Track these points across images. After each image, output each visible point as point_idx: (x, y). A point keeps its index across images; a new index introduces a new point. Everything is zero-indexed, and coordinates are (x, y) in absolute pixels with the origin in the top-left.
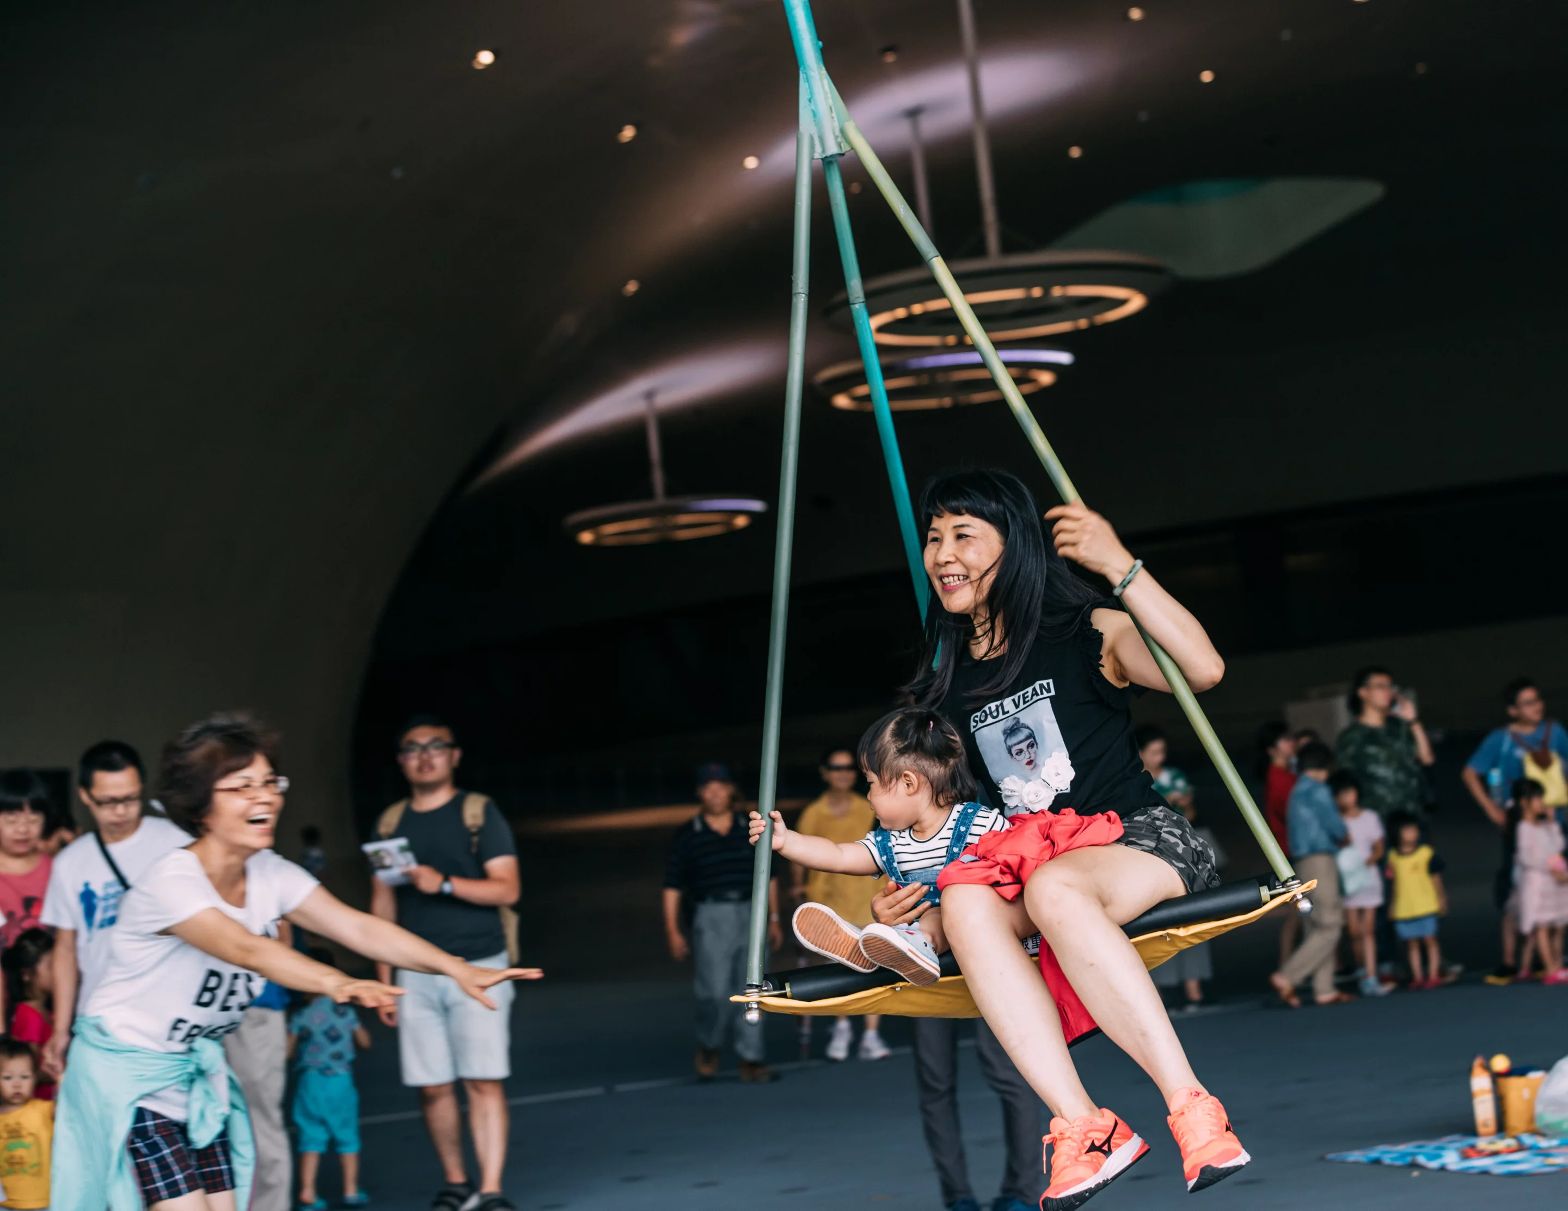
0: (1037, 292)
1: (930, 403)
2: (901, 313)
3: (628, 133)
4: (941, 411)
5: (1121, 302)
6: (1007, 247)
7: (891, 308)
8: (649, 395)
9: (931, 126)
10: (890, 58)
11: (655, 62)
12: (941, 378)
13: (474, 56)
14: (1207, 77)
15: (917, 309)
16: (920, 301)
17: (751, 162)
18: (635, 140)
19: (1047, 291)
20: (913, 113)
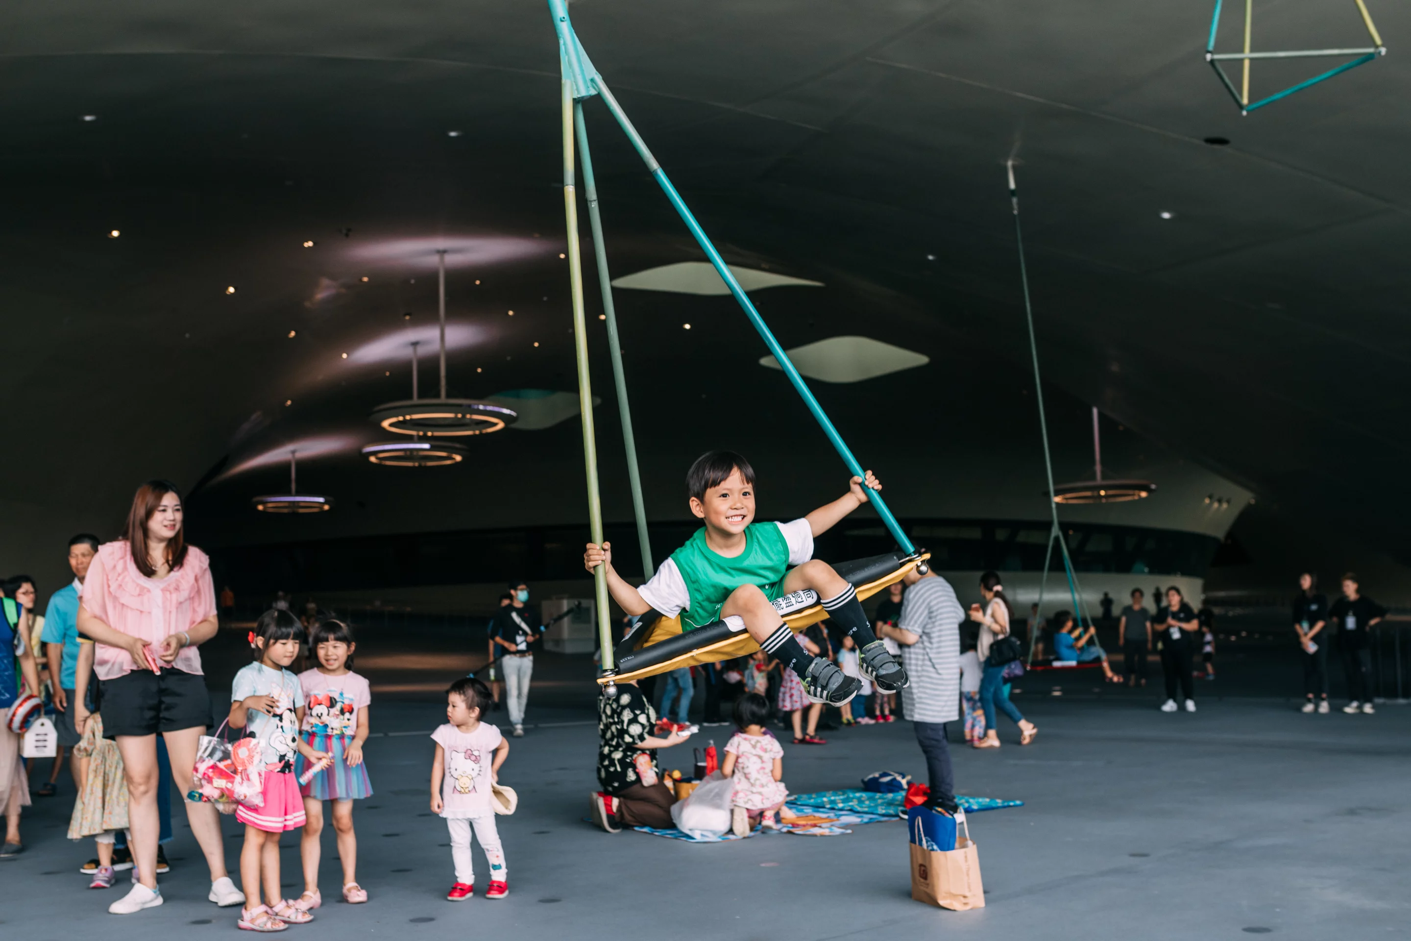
0: (460, 416)
1: (410, 464)
2: (401, 418)
3: (293, 334)
4: (414, 467)
5: (495, 424)
6: (448, 396)
7: (397, 416)
8: (293, 452)
9: (422, 351)
10: (407, 318)
11: (307, 304)
12: (415, 453)
13: (227, 288)
14: (536, 345)
15: (408, 417)
16: (409, 414)
17: (345, 356)
18: (295, 337)
19: (464, 416)
20: (415, 344)
